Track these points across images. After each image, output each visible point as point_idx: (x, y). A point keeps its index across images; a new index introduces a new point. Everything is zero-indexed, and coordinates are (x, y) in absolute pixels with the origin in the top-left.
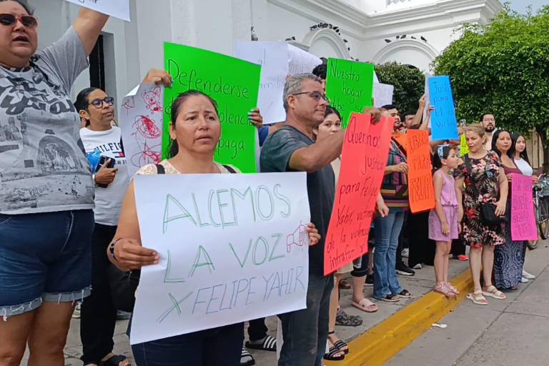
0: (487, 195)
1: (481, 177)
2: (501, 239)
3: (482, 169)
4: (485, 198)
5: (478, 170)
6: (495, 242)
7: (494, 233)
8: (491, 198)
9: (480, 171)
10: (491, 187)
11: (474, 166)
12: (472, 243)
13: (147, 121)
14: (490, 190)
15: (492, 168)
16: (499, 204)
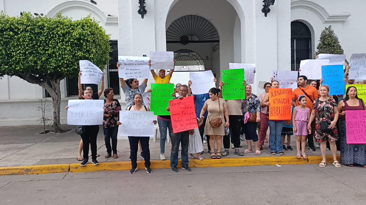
0: (324, 118)
1: (321, 110)
2: (333, 139)
3: (322, 106)
4: (324, 119)
5: (320, 106)
6: (330, 140)
7: (330, 136)
8: (327, 120)
9: (321, 107)
10: (327, 115)
11: (319, 104)
12: (318, 140)
13: (148, 98)
14: (326, 116)
15: (327, 106)
16: (332, 122)
